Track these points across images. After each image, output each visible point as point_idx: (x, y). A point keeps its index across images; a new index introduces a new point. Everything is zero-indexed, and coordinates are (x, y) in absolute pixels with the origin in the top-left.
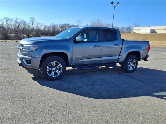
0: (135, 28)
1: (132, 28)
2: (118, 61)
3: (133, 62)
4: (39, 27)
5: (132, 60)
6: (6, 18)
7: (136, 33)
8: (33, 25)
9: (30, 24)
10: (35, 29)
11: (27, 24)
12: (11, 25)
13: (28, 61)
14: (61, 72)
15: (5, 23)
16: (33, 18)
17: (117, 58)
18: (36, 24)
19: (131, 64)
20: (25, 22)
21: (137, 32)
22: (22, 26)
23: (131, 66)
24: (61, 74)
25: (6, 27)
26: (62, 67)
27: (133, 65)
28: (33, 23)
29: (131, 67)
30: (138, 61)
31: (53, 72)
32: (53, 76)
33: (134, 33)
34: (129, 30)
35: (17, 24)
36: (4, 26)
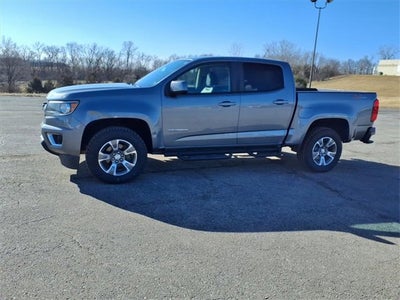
0: (382, 62)
1: (373, 62)
2: (287, 142)
3: (328, 146)
4: (143, 63)
5: (326, 141)
6: (72, 45)
7: (386, 76)
8: (130, 60)
9: (123, 58)
10: (134, 68)
11: (117, 57)
12: (81, 60)
13: (58, 138)
14: (134, 165)
15: (69, 57)
16: (131, 43)
17: (282, 133)
18: (136, 57)
19: (323, 151)
20: (113, 52)
21: (387, 71)
22: (106, 61)
23: (321, 156)
24: (133, 169)
25: (72, 65)
26: (135, 152)
27: (329, 153)
28: (128, 55)
29: (323, 158)
30: (344, 144)
31: (114, 165)
32: (115, 174)
33: (378, 74)
34: (366, 67)
35: (95, 58)
36: (67, 63)
